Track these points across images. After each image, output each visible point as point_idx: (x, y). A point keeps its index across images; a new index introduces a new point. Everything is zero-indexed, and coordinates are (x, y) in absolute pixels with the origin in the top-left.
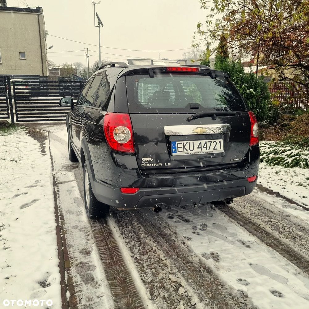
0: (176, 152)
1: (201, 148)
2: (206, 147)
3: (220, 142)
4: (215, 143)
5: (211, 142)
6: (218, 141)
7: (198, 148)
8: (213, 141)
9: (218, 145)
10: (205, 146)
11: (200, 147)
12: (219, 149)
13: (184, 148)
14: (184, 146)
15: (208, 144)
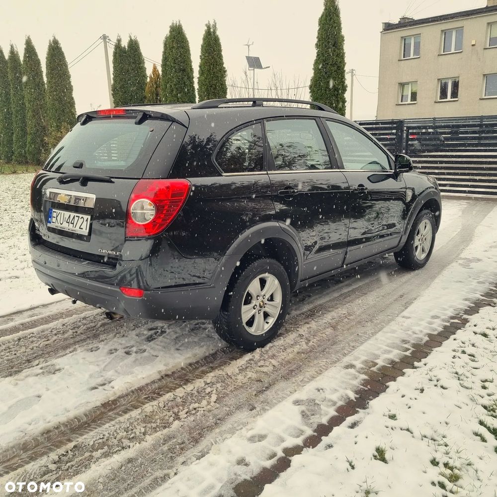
0: (50, 223)
1: (69, 223)
2: (73, 224)
3: (87, 220)
4: (82, 219)
5: (79, 217)
6: (85, 217)
7: (67, 222)
8: (81, 216)
9: (85, 223)
10: (73, 222)
11: (68, 221)
12: (84, 229)
13: (57, 219)
14: (57, 217)
15: (76, 219)
